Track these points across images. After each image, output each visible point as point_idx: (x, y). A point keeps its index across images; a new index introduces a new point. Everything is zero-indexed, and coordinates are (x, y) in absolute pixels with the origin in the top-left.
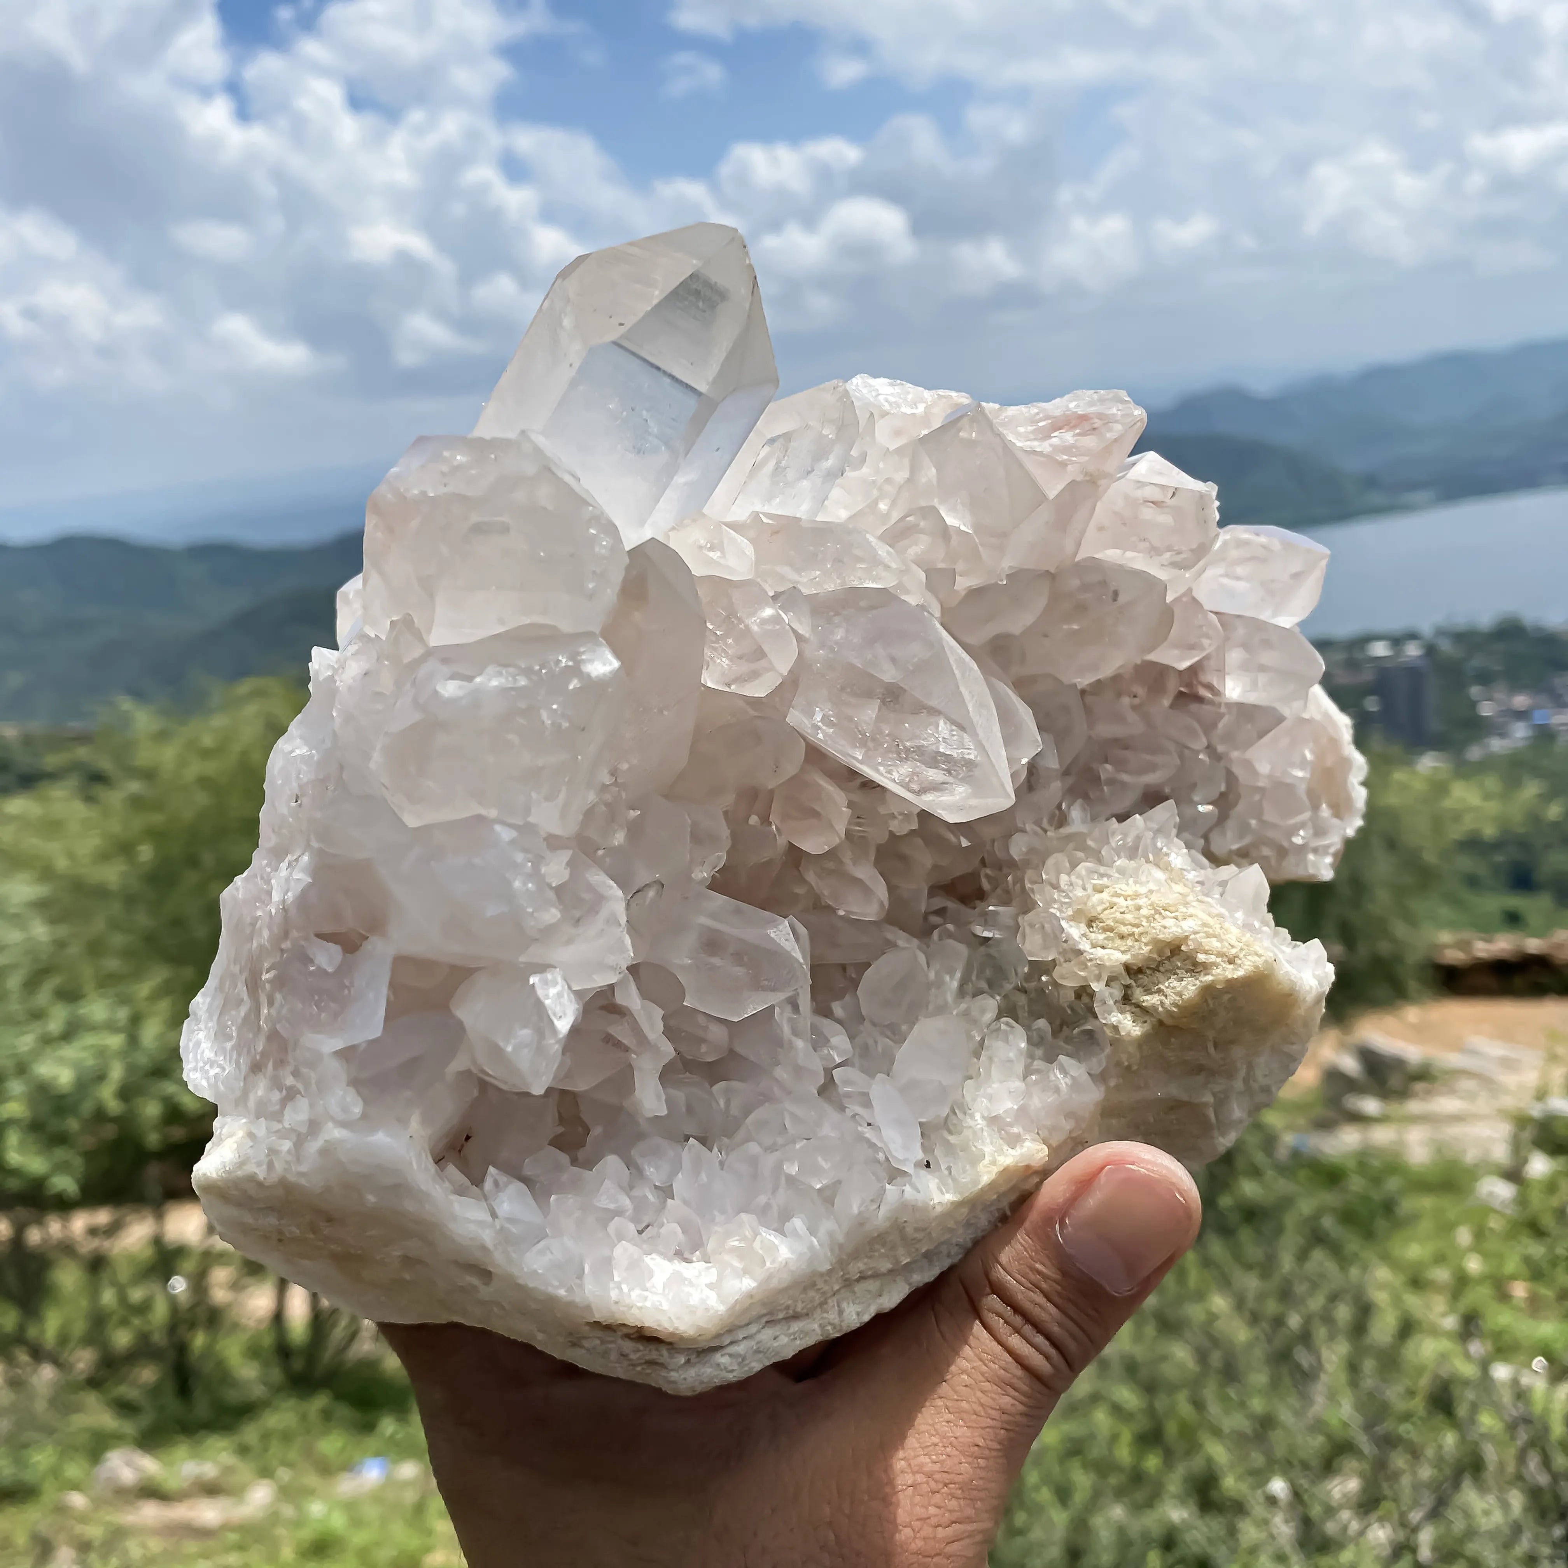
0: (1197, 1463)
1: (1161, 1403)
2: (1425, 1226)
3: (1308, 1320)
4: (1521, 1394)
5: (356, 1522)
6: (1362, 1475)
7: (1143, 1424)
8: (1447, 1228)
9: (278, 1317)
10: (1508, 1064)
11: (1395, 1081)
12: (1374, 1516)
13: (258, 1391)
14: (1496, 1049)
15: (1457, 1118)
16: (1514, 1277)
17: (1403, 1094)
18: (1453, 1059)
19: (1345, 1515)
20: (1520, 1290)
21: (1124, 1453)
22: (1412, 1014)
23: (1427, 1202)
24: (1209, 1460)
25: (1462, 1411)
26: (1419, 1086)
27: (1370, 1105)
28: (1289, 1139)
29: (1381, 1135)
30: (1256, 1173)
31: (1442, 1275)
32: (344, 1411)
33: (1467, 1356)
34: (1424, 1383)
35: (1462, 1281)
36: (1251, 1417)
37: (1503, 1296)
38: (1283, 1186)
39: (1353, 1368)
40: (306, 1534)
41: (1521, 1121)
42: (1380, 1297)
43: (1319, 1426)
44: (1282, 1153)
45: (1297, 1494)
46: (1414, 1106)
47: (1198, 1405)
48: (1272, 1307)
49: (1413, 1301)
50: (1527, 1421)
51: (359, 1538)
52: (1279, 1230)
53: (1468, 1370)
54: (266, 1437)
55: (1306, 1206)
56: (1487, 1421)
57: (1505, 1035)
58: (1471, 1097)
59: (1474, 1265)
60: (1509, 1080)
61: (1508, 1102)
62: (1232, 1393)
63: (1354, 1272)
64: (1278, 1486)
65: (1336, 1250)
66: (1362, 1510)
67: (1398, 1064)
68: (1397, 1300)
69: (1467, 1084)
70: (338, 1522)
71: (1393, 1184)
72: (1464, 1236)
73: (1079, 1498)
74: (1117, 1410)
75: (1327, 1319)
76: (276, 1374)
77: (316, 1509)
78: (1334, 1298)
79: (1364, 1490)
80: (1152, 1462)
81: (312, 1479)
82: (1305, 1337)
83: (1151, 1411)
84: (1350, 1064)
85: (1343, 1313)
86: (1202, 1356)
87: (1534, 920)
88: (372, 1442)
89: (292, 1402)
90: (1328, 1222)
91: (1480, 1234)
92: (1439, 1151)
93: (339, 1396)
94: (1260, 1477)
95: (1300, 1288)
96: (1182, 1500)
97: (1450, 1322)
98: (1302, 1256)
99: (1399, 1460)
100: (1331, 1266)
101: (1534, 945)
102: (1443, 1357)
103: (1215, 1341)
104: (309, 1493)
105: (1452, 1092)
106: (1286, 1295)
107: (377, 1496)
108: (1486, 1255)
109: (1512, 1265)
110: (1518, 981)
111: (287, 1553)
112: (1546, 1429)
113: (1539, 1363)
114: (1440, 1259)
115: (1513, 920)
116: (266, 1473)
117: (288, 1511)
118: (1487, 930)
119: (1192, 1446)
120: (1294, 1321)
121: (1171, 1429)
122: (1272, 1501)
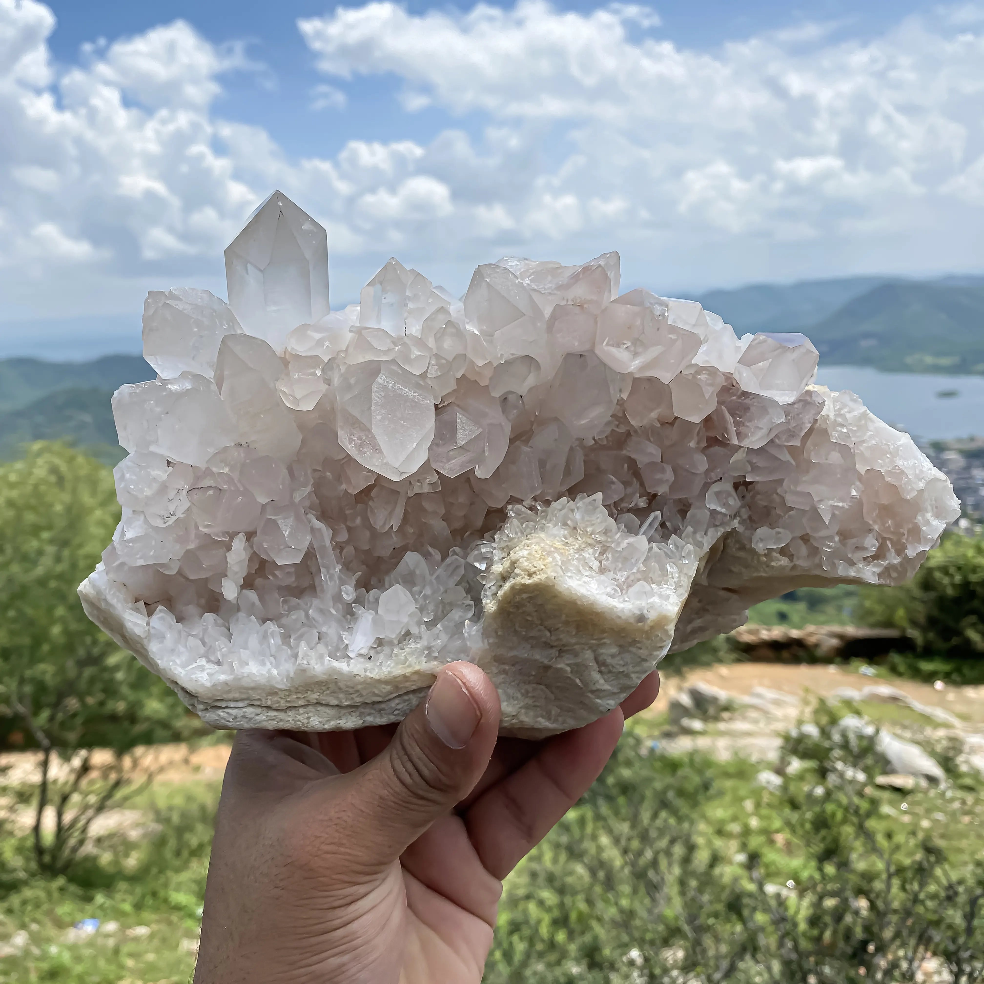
0: (587, 938)
1: (568, 900)
2: (728, 798)
3: (656, 853)
4: (781, 902)
5: (78, 959)
6: (686, 950)
7: (556, 913)
8: (738, 800)
9: (37, 829)
10: (777, 703)
11: (711, 711)
12: (692, 975)
13: (22, 875)
14: (770, 694)
15: (748, 734)
16: (777, 831)
17: (716, 719)
18: (746, 699)
19: (675, 973)
20: (780, 839)
21: (544, 930)
22: (724, 670)
23: (728, 784)
24: (596, 938)
25: (746, 912)
26: (725, 715)
27: (697, 725)
28: (649, 743)
29: (702, 742)
30: (628, 763)
31: (735, 828)
32: (73, 888)
33: (751, 879)
34: (725, 896)
35: (747, 832)
36: (622, 911)
37: (771, 842)
38: (645, 773)
39: (682, 883)
40: (45, 966)
41: (787, 738)
42: (700, 841)
43: (661, 918)
44: (644, 752)
45: (647, 960)
46: (722, 726)
47: (590, 902)
48: (635, 844)
49: (718, 843)
50: (783, 919)
51: (78, 969)
52: (642, 799)
53: (751, 887)
54: (24, 903)
55: (658, 785)
56: (760, 918)
57: (777, 686)
58: (755, 721)
59: (754, 823)
60: (778, 712)
61: (780, 726)
62: (610, 896)
63: (686, 825)
64: (635, 954)
65: (674, 812)
66: (685, 971)
67: (714, 700)
68: (709, 843)
69: (753, 714)
70: (66, 957)
71: (709, 773)
72: (749, 805)
73: (518, 957)
74: (541, 903)
75: (668, 853)
76: (33, 865)
77: (53, 950)
78: (673, 841)
79: (686, 958)
80: (561, 936)
81: (51, 931)
82: (654, 863)
83: (562, 905)
84: (686, 700)
85: (678, 850)
86: (593, 872)
87: (795, 618)
88: (89, 908)
89: (42, 883)
90: (671, 795)
91: (758, 805)
92: (736, 754)
93: (71, 880)
94: (625, 947)
95: (653, 834)
96: (578, 961)
97: (741, 858)
98: (655, 816)
99: (708, 941)
100: (672, 821)
101: (795, 633)
102: (736, 880)
103: (602, 864)
104: (49, 940)
105: (744, 718)
106: (644, 837)
107: (91, 943)
108: (761, 817)
109: (777, 823)
110: (785, 654)
111: (33, 977)
112: (795, 925)
113: (790, 883)
114: (735, 819)
115: (783, 617)
116: (23, 926)
117: (36, 951)
118: (767, 623)
119: (586, 928)
120: (649, 854)
121: (573, 916)
122: (632, 963)
